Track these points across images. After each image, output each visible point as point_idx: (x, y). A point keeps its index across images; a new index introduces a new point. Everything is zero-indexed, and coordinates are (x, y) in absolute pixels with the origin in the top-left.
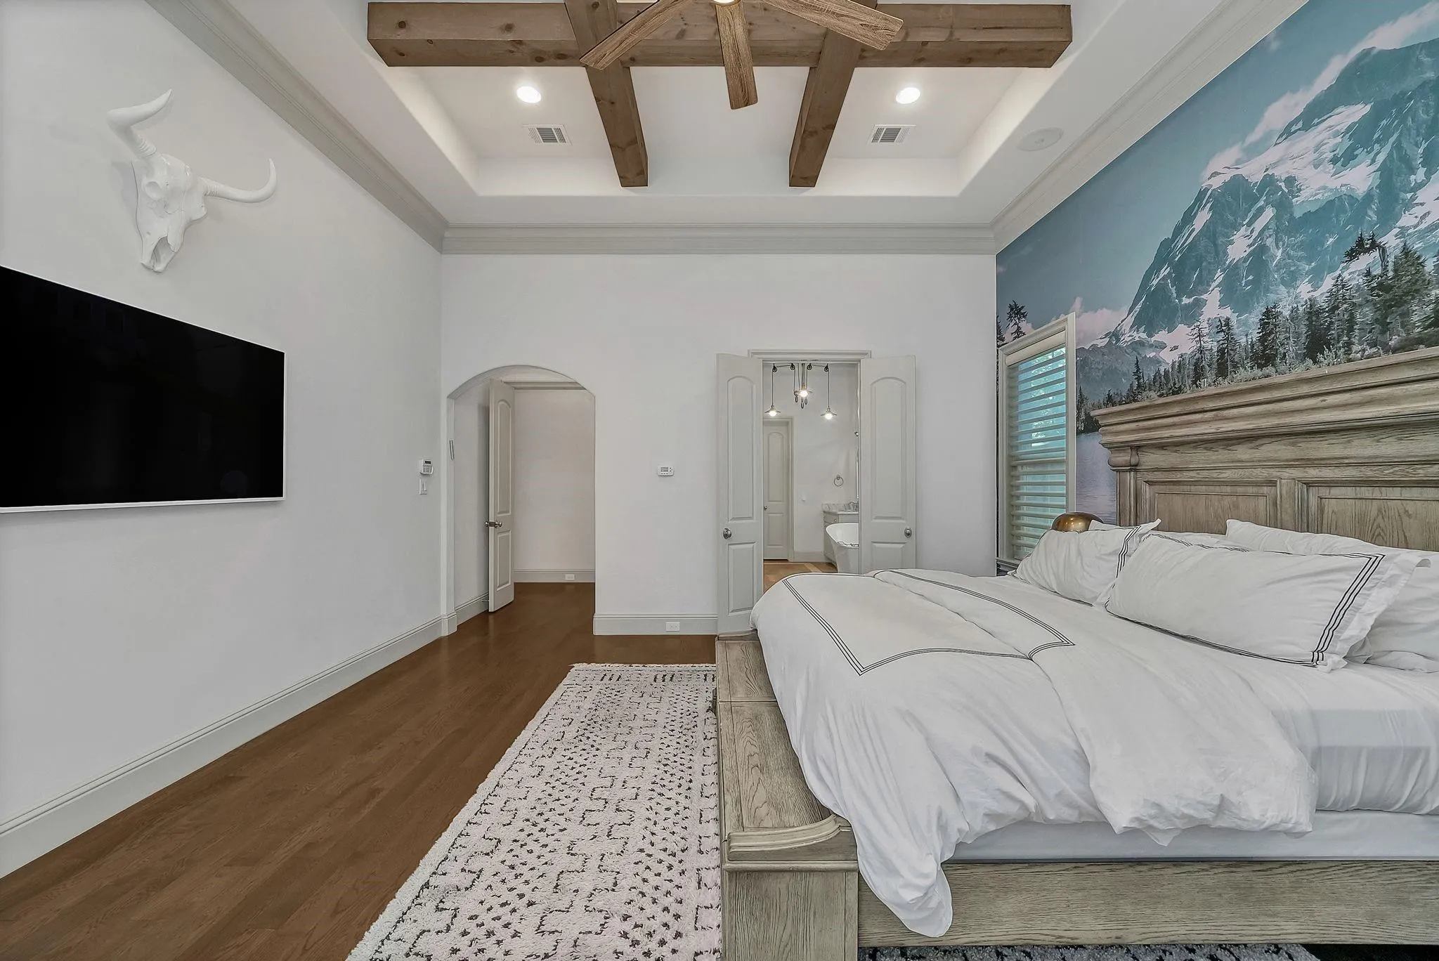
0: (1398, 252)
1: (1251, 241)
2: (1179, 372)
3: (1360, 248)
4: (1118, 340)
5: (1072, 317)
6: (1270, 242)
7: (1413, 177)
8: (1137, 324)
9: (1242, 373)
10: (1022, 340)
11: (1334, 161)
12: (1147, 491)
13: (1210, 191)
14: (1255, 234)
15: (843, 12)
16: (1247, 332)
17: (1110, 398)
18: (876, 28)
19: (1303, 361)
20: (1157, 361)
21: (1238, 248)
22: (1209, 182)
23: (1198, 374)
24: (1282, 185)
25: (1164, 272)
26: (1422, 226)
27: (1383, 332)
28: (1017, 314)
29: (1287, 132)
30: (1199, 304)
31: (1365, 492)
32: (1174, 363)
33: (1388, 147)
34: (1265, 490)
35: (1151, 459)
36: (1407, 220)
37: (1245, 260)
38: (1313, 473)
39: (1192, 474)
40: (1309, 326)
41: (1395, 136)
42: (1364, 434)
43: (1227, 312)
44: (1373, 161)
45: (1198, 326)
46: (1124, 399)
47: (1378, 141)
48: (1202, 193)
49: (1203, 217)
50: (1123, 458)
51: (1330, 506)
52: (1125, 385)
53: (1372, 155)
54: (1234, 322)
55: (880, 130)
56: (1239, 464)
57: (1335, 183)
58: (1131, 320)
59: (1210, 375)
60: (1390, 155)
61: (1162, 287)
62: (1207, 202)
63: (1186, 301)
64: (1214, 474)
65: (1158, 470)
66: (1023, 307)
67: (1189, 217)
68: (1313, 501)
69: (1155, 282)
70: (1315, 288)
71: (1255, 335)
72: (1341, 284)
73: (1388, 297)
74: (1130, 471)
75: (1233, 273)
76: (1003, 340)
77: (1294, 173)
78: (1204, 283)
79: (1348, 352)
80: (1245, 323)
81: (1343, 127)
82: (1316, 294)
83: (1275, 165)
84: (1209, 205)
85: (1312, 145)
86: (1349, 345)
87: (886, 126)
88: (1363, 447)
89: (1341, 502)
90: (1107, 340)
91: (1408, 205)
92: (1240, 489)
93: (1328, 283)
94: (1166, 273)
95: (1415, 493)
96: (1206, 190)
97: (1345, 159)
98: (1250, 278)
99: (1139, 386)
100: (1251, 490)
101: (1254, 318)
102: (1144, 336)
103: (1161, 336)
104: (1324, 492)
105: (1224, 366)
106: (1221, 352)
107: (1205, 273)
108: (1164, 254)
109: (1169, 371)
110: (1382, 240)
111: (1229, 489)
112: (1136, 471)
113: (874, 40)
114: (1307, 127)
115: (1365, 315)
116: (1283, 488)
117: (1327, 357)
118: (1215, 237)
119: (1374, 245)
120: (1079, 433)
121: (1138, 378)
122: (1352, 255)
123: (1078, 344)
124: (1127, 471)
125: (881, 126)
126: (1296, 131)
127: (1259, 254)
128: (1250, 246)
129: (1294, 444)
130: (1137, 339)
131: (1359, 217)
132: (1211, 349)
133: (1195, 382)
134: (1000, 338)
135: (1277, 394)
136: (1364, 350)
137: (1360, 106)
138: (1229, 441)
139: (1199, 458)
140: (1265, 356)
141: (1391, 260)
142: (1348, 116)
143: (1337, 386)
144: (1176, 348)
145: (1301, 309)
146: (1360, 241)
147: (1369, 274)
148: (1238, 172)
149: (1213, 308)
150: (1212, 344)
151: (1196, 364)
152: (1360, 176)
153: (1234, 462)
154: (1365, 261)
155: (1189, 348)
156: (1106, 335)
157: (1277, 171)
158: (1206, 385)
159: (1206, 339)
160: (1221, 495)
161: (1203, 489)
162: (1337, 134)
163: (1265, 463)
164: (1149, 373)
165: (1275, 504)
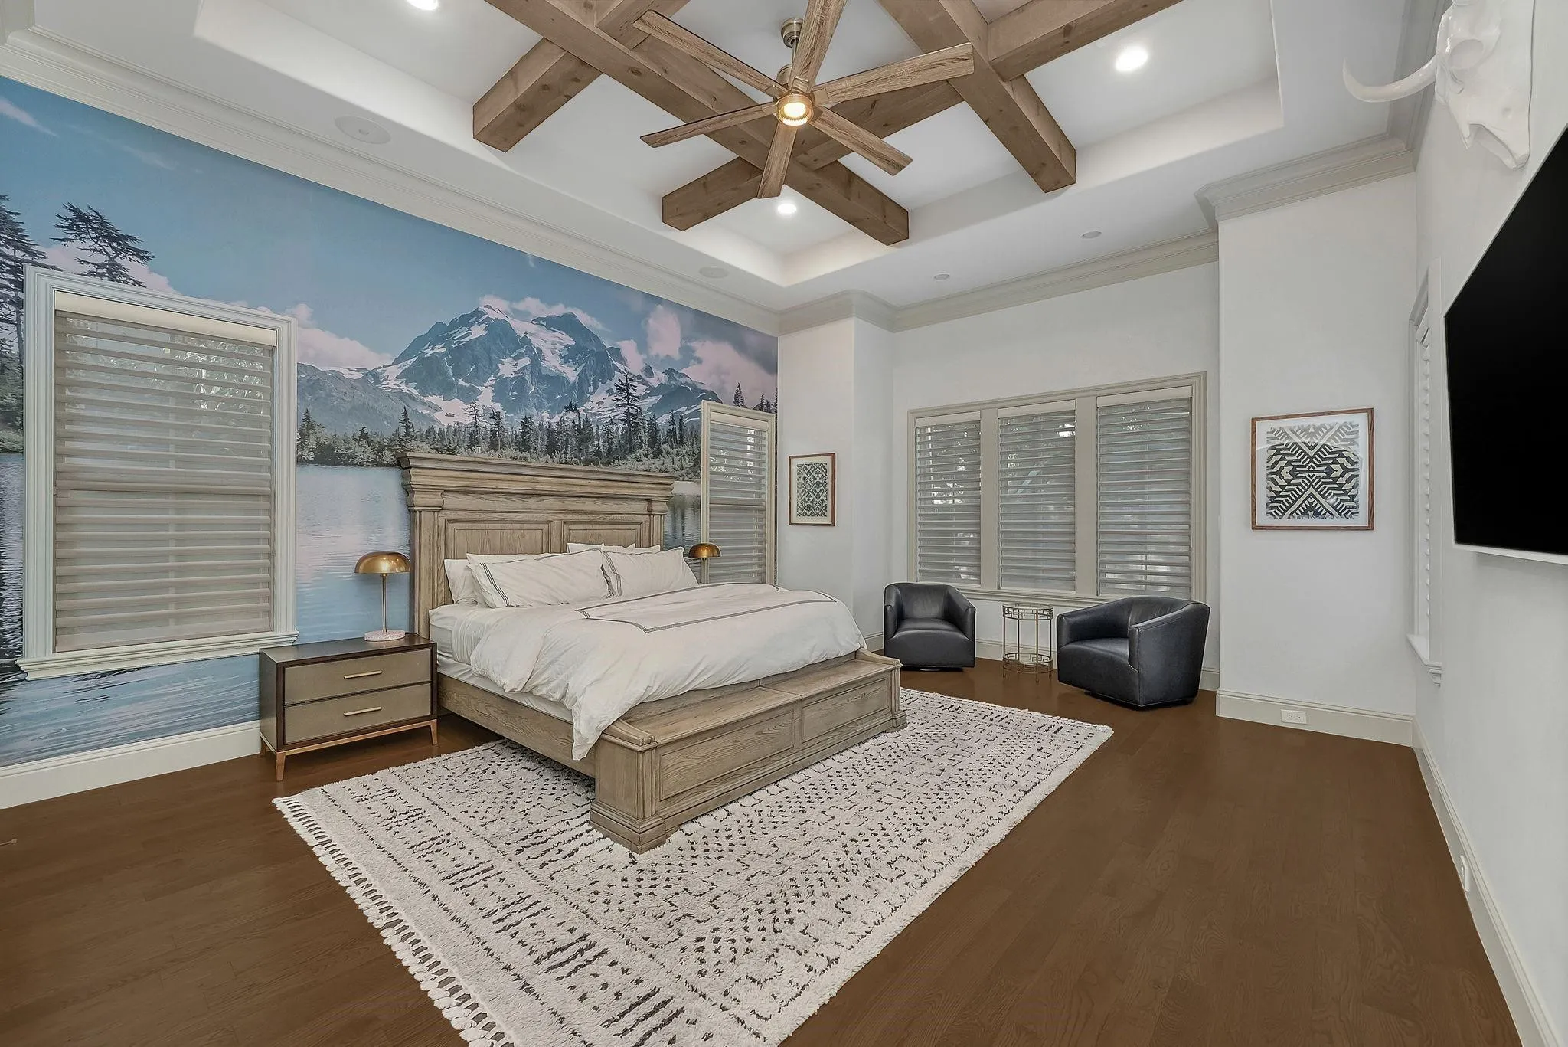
0: (584, 418)
1: (516, 370)
2: (454, 435)
3: (570, 408)
4: (378, 381)
6: (527, 377)
7: (589, 388)
8: (407, 376)
9: (509, 452)
11: (560, 357)
13: (485, 316)
14: (519, 368)
16: (512, 426)
17: (363, 435)
19: (545, 455)
20: (432, 420)
21: (507, 370)
22: (485, 309)
23: (473, 442)
24: (535, 349)
25: (440, 349)
26: (592, 412)
27: (579, 452)
29: (539, 321)
30: (475, 391)
31: (587, 526)
32: (449, 427)
33: (581, 368)
34: (543, 526)
35: (453, 501)
36: (587, 406)
37: (512, 380)
38: (569, 517)
40: (548, 437)
41: (584, 365)
42: (590, 500)
43: (498, 407)
44: (576, 370)
45: (473, 407)
46: (386, 441)
47: (577, 362)
49: (478, 331)
50: (434, 499)
51: (573, 533)
53: (575, 366)
54: (503, 414)
56: (528, 510)
57: (560, 369)
58: (396, 370)
59: (484, 446)
60: (582, 372)
61: (436, 359)
62: (483, 323)
63: (461, 382)
64: (510, 516)
65: (461, 511)
67: (465, 321)
68: (566, 532)
69: (429, 352)
70: (551, 418)
71: (518, 430)
72: (562, 422)
73: (581, 437)
75: (502, 382)
77: (542, 349)
78: (479, 377)
79: (566, 457)
80: (512, 420)
81: (565, 343)
82: (552, 421)
83: (532, 335)
84: (484, 326)
85: (551, 339)
86: (565, 453)
88: (590, 506)
89: (578, 531)
90: (359, 375)
91: (588, 399)
92: (526, 526)
93: (557, 418)
94: (442, 351)
96: (482, 313)
97: (566, 360)
98: (514, 393)
99: (407, 434)
100: (533, 526)
101: (518, 419)
102: (415, 392)
103: (435, 400)
104: (571, 526)
105: (495, 441)
106: (493, 432)
107: (480, 372)
108: (439, 333)
109: (444, 431)
110: (579, 409)
111: (518, 526)
112: (441, 511)
114: (548, 328)
115: (572, 441)
116: (555, 524)
117: (557, 457)
118: (489, 350)
119: (575, 410)
121: (407, 427)
122: (567, 410)
124: (434, 511)
126: (543, 325)
127: (520, 381)
128: (514, 373)
129: (561, 501)
130: (405, 391)
131: (570, 392)
132: (485, 428)
133: (469, 447)
135: (547, 473)
137: (571, 339)
138: (524, 495)
140: (523, 443)
141: (582, 420)
142: (567, 339)
144: (451, 415)
145: (544, 426)
146: (571, 405)
147: (574, 422)
148: (507, 319)
149: (486, 397)
150: (486, 424)
151: (471, 434)
152: (571, 373)
153: (526, 509)
154: (572, 415)
155: (466, 420)
156: (359, 370)
157: (533, 340)
158: (481, 453)
159: (481, 419)
160: (513, 529)
161: (498, 525)
162: (561, 344)
163: (547, 511)
164: (421, 427)
165: (548, 533)
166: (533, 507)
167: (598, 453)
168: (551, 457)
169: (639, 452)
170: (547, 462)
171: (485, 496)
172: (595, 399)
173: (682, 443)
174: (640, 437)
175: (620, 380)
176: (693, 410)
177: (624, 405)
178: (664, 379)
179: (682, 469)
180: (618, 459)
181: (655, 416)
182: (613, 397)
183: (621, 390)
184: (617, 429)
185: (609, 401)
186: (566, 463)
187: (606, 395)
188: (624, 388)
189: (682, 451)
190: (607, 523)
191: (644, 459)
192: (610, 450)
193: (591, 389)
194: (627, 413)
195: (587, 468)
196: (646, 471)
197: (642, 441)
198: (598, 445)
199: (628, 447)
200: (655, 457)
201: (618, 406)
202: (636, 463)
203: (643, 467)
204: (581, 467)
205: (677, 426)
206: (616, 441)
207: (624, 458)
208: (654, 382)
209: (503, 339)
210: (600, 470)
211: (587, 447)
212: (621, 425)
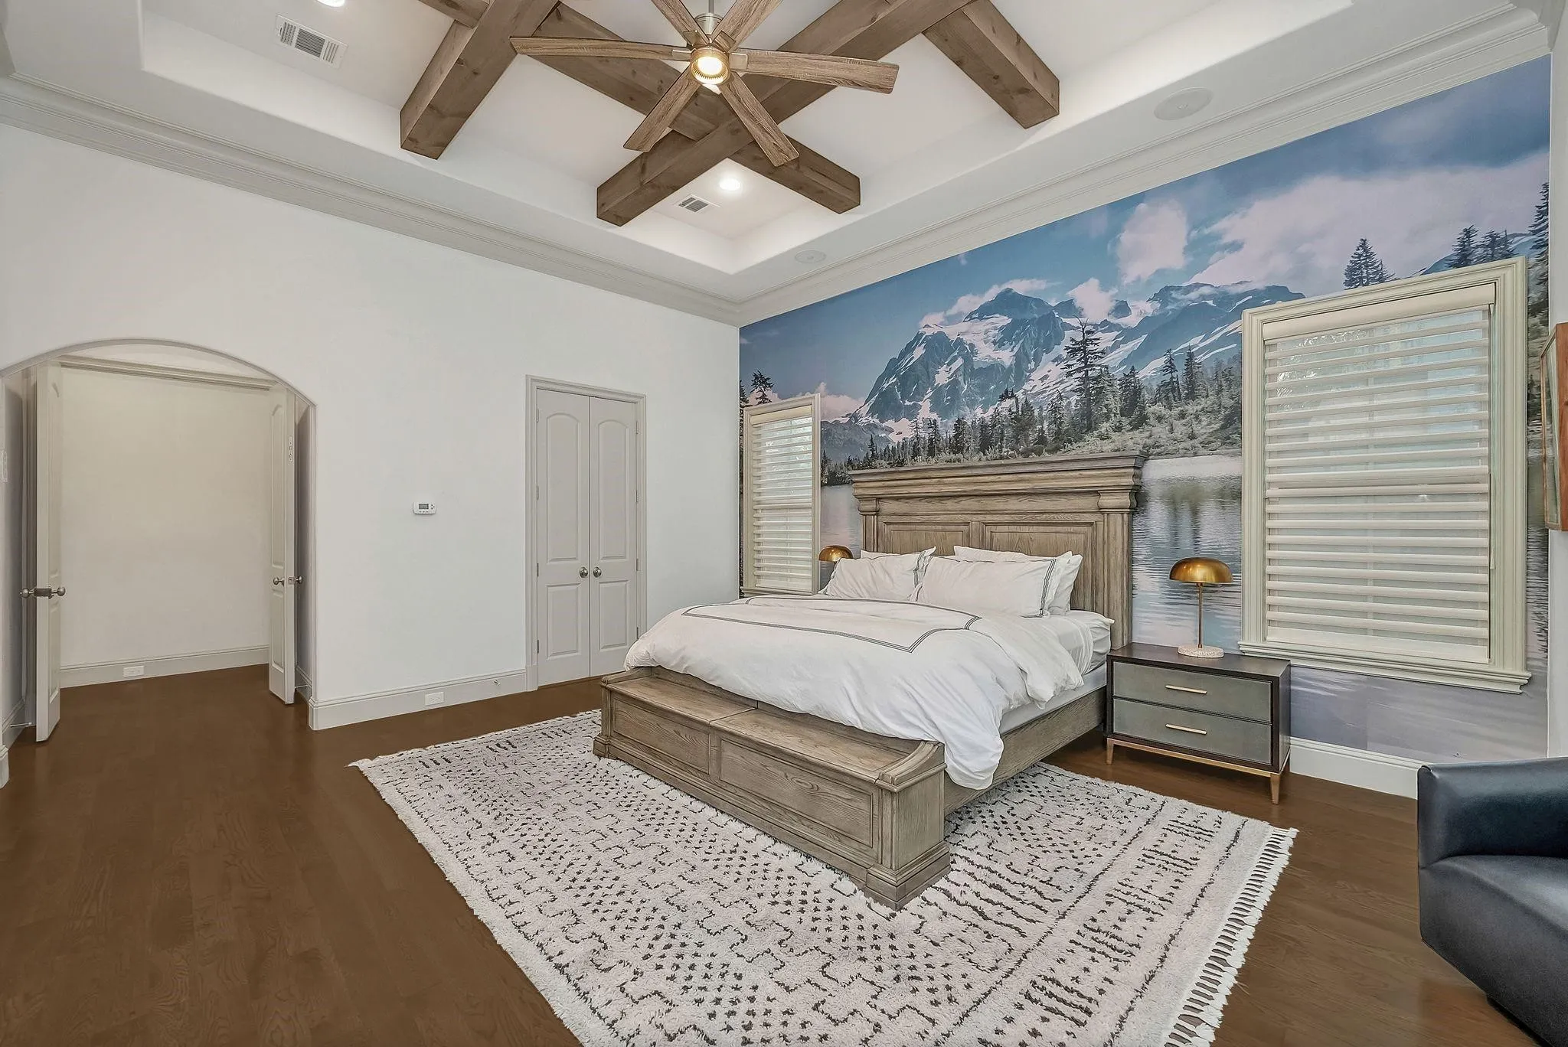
0: (1023, 402)
1: (949, 375)
2: (903, 449)
3: (1005, 396)
4: (857, 421)
5: (817, 396)
6: (960, 379)
7: (1029, 365)
8: (872, 411)
9: (945, 456)
10: (766, 407)
11: (994, 343)
12: (887, 529)
13: (924, 336)
14: (952, 372)
15: (768, 130)
16: (947, 431)
17: (850, 462)
18: (781, 151)
19: (978, 453)
20: (888, 441)
21: (942, 377)
22: (924, 330)
23: (916, 453)
24: (967, 347)
25: (892, 380)
26: (1033, 392)
27: (1017, 443)
28: (763, 383)
29: (970, 317)
30: (916, 407)
31: (1013, 528)
32: (899, 443)
33: (1018, 346)
34: (962, 527)
35: (887, 507)
36: (1027, 387)
37: (946, 386)
38: (989, 518)
39: (917, 517)
40: (982, 433)
41: (1022, 340)
43: (934, 416)
44: (1012, 350)
45: (916, 421)
46: (861, 465)
47: (1014, 340)
48: (919, 336)
49: (919, 352)
50: (870, 506)
51: (997, 536)
52: (862, 454)
53: (1012, 346)
54: (939, 423)
55: (692, 199)
56: (947, 512)
57: (994, 356)
58: (867, 408)
59: (924, 454)
60: (1020, 349)
61: (890, 389)
62: (922, 343)
63: (907, 403)
64: (932, 518)
65: (894, 514)
66: (768, 379)
67: (909, 348)
68: (988, 534)
69: (886, 385)
70: (985, 412)
71: (952, 433)
72: (997, 413)
73: (1019, 425)
74: (874, 515)
75: (938, 391)
76: (747, 402)
77: (975, 343)
78: (920, 394)
79: (1000, 451)
80: (945, 425)
81: (999, 325)
82: (985, 416)
83: (964, 333)
84: (924, 345)
85: (983, 329)
86: (1001, 447)
87: (698, 198)
88: (1014, 504)
89: (1002, 533)
90: (847, 419)
91: (1028, 379)
92: (947, 527)
93: (991, 411)
94: (894, 381)
95: (1035, 528)
96: (922, 334)
97: (999, 344)
98: (949, 398)
99: (873, 457)
100: (953, 528)
101: (952, 423)
102: (877, 421)
103: (890, 423)
104: (993, 528)
105: (933, 448)
106: (931, 440)
107: (921, 387)
108: (892, 368)
109: (895, 448)
110: (1016, 394)
111: (940, 527)
112: (877, 515)
113: (775, 158)
114: (981, 318)
115: (1008, 433)
116: (974, 526)
117: (990, 453)
118: (928, 365)
119: (1013, 396)
120: (823, 485)
121: (873, 450)
122: (1003, 398)
123: (823, 417)
124: (872, 515)
125: (694, 196)
126: (974, 318)
127: (954, 384)
128: (949, 378)
129: (979, 501)
130: (872, 422)
131: (1006, 379)
132: (924, 438)
133: (913, 458)
134: (743, 398)
135: (975, 472)
136: (1008, 451)
137: (1006, 318)
138: (942, 497)
139: (922, 507)
140: (957, 446)
141: (1020, 405)
142: (1002, 321)
143: (1010, 470)
144: (900, 433)
145: (977, 423)
146: (1007, 391)
147: (1010, 410)
148: (942, 330)
149: (925, 411)
150: (925, 435)
151: (914, 446)
152: (1006, 356)
153: (945, 510)
154: (1008, 403)
155: (909, 434)
156: (847, 416)
157: (965, 338)
158: (921, 462)
159: (921, 430)
160: (936, 531)
161: (924, 527)
162: (995, 328)
163: (963, 512)
164: (881, 448)
165: (968, 536)
166: (950, 508)
167: (1041, 440)
168: (984, 454)
169: (1105, 427)
170: (980, 460)
171: (911, 501)
172: (1036, 376)
173: (1192, 395)
174: (1106, 406)
175: (1072, 340)
176: (1218, 336)
177: (1079, 370)
178: (1149, 308)
179: (1192, 437)
180: (1070, 442)
181: (1133, 369)
182: (1063, 365)
183: (1073, 352)
184: (1070, 403)
185: (1056, 371)
186: (1002, 458)
187: (1051, 366)
188: (1080, 349)
189: (1191, 408)
190: (1038, 524)
191: (1115, 436)
192: (1058, 433)
193: (1032, 365)
194: (1086, 379)
195: (1027, 460)
196: (1118, 450)
197: (1110, 411)
198: (1042, 430)
199: (1086, 423)
200: (1135, 427)
201: (1069, 374)
202: (1099, 442)
203: (1112, 446)
204: (1021, 459)
205: (1180, 373)
206: (1066, 420)
207: (1081, 439)
208: (1132, 320)
209: (940, 348)
210: (1045, 460)
211: (1027, 436)
212: (1075, 397)
